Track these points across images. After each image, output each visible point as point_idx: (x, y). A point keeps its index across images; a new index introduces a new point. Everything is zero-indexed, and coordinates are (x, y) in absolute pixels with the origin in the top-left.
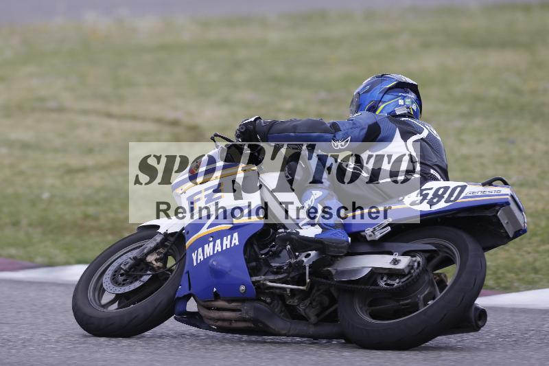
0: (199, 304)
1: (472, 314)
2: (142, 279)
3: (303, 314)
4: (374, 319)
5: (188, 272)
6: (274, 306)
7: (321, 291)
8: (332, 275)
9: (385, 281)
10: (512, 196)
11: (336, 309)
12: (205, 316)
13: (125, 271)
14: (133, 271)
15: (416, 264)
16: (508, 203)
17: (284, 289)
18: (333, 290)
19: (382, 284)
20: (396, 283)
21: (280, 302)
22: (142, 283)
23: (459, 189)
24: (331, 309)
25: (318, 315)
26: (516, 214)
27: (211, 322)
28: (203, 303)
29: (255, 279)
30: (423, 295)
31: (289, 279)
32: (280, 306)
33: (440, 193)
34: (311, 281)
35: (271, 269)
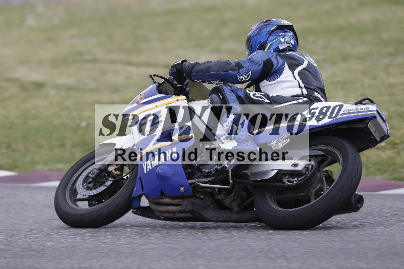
0: (150, 202)
1: (353, 199)
2: (106, 184)
3: (229, 206)
4: (281, 207)
5: (140, 178)
6: (206, 200)
7: (241, 188)
8: (249, 176)
9: (288, 178)
10: (377, 111)
11: (253, 199)
12: (155, 210)
13: (93, 178)
14: (99, 178)
15: (310, 167)
16: (375, 117)
17: (214, 188)
18: (249, 187)
19: (285, 181)
20: (295, 181)
21: (210, 197)
22: (106, 187)
23: (338, 108)
24: (249, 201)
25: (239, 206)
26: (381, 124)
27: (160, 214)
28: (153, 201)
29: (190, 181)
30: (315, 190)
31: (216, 181)
32: (210, 200)
33: (324, 111)
34: (233, 182)
35: (202, 174)
